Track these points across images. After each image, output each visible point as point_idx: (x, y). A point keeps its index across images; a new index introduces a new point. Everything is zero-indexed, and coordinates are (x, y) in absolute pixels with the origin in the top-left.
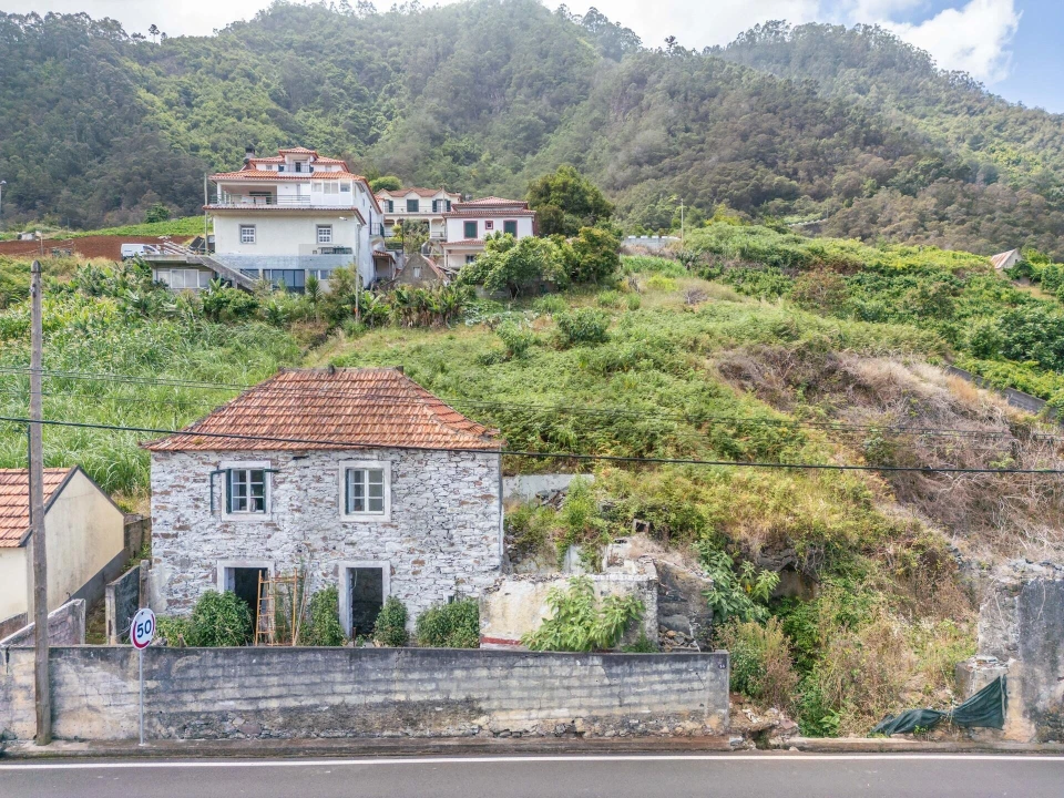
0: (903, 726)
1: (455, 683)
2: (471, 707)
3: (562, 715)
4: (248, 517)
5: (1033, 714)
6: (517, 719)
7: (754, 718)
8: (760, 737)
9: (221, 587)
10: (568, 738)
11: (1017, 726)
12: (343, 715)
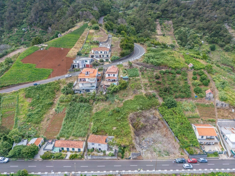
0: (126, 159)
1: (104, 157)
2: (105, 158)
3: (109, 158)
4: (93, 145)
5: (132, 158)
6: (107, 158)
7: (118, 158)
8: (119, 159)
9: (92, 148)
10: (110, 159)
11: (131, 159)
12: (99, 158)
